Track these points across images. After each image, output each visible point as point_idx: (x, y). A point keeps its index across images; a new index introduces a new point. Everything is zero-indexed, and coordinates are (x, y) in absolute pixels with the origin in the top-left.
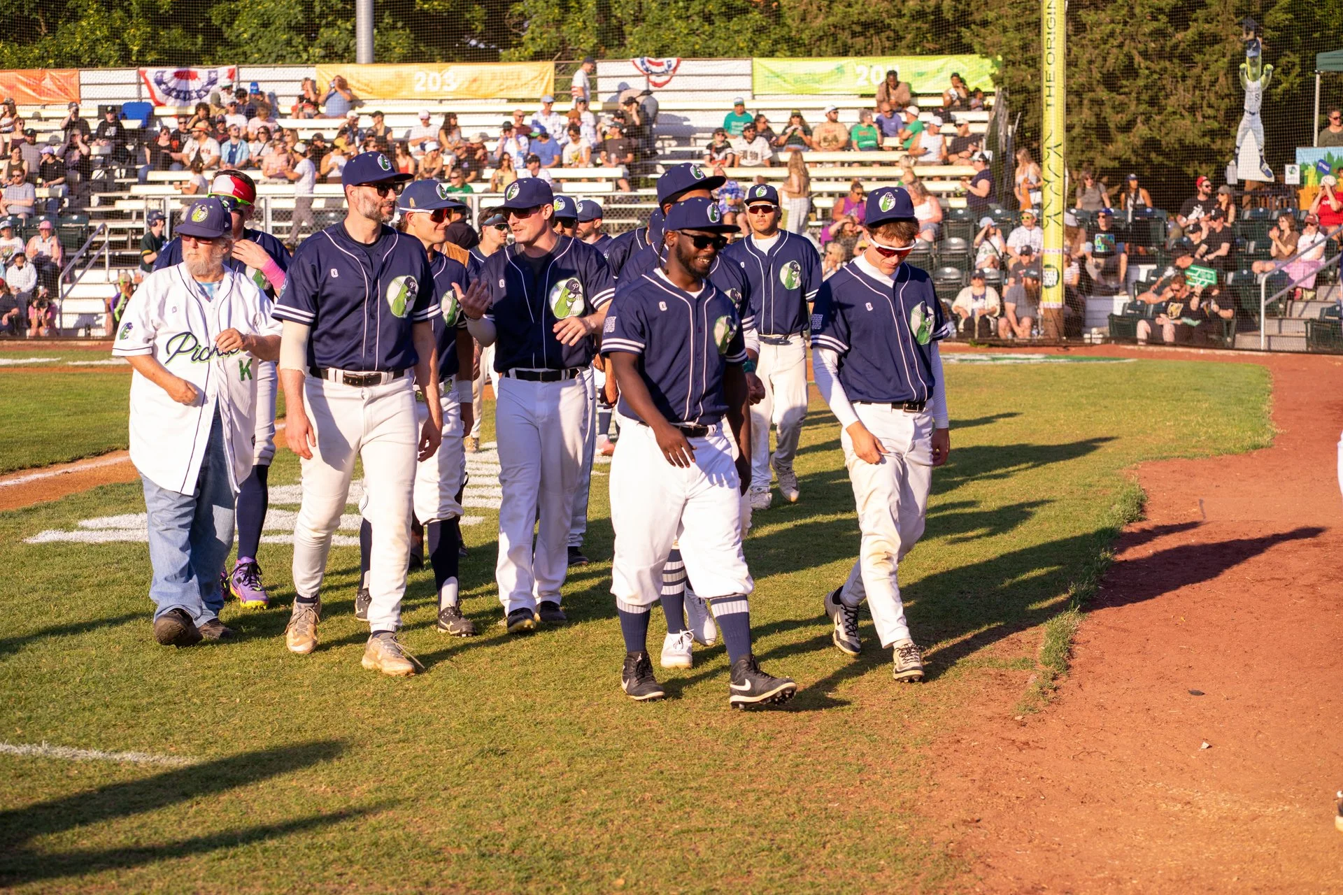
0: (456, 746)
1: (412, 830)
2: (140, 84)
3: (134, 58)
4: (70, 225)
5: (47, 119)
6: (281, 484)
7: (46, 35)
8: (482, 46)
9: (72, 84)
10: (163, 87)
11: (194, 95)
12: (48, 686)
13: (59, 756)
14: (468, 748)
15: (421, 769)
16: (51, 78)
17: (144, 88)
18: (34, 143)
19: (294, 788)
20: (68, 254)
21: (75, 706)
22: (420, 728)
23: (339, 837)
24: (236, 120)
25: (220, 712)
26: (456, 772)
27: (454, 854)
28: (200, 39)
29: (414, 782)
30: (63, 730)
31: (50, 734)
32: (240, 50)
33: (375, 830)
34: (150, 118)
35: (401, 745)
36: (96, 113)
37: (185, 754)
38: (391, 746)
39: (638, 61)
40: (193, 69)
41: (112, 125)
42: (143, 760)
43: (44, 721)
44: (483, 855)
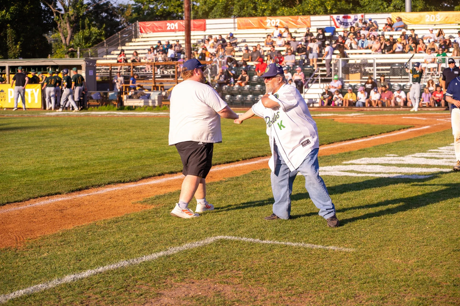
0: (444, 248)
1: (430, 276)
2: (331, 20)
3: (329, 12)
4: (307, 69)
5: (299, 33)
6: (381, 157)
7: (299, 4)
8: (449, 6)
9: (307, 21)
10: (339, 21)
11: (349, 24)
12: (303, 223)
13: (308, 246)
14: (449, 248)
15: (432, 255)
16: (301, 19)
17: (332, 22)
18: (295, 41)
19: (388, 260)
20: (307, 78)
21: (313, 230)
22: (432, 241)
23: (404, 277)
24: (363, 32)
25: (362, 233)
26: (445, 257)
27: (445, 284)
28: (351, 5)
29: (430, 259)
30: (309, 238)
31: (305, 239)
32: (365, 8)
33: (417, 275)
34: (334, 32)
35: (425, 247)
36: (316, 31)
37: (351, 248)
38: (422, 247)
40: (349, 15)
41: (321, 34)
42: (336, 249)
43: (302, 235)
44: (455, 285)
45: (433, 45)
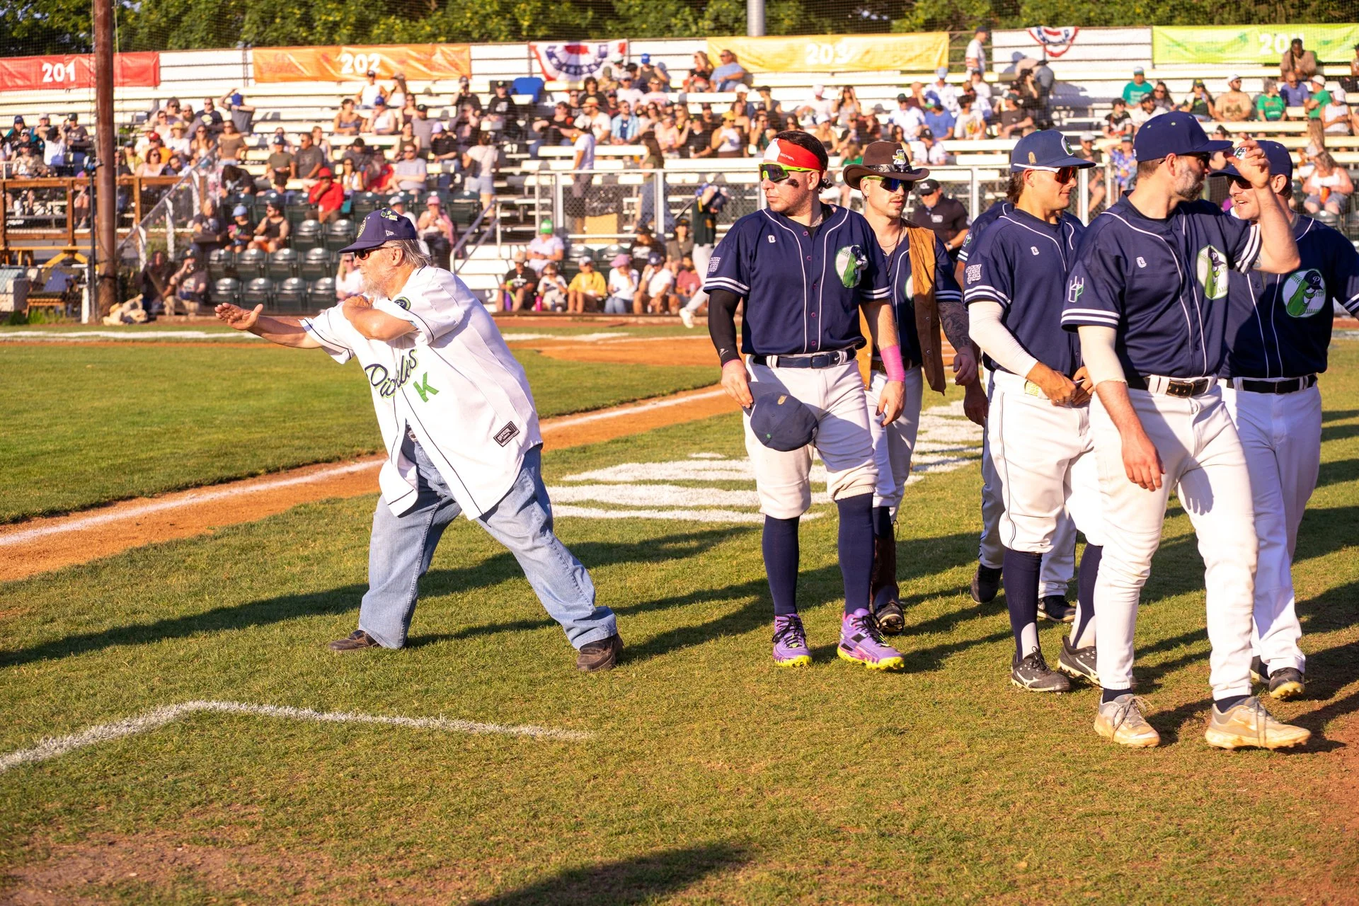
0: (854, 725)
1: (811, 808)
2: (530, 59)
3: (524, 33)
4: (462, 201)
5: (438, 95)
6: (674, 460)
7: (436, 10)
8: (874, 17)
9: (463, 60)
10: (554, 61)
11: (585, 69)
12: (444, 660)
13: (457, 728)
14: (866, 727)
15: (819, 747)
16: (442, 52)
17: (535, 62)
18: (425, 118)
19: (691, 764)
20: (460, 229)
21: (472, 680)
22: (816, 706)
23: (737, 814)
24: (628, 95)
25: (616, 687)
26: (854, 751)
27: (853, 833)
28: (590, 14)
29: (813, 760)
30: (460, 704)
31: (448, 707)
32: (629, 24)
33: (773, 807)
34: (541, 93)
35: (798, 722)
36: (487, 89)
37: (582, 729)
38: (788, 723)
39: (1034, 30)
40: (584, 44)
41: (503, 100)
42: (539, 734)
43: (440, 695)
44: (883, 835)
45: (826, 131)
